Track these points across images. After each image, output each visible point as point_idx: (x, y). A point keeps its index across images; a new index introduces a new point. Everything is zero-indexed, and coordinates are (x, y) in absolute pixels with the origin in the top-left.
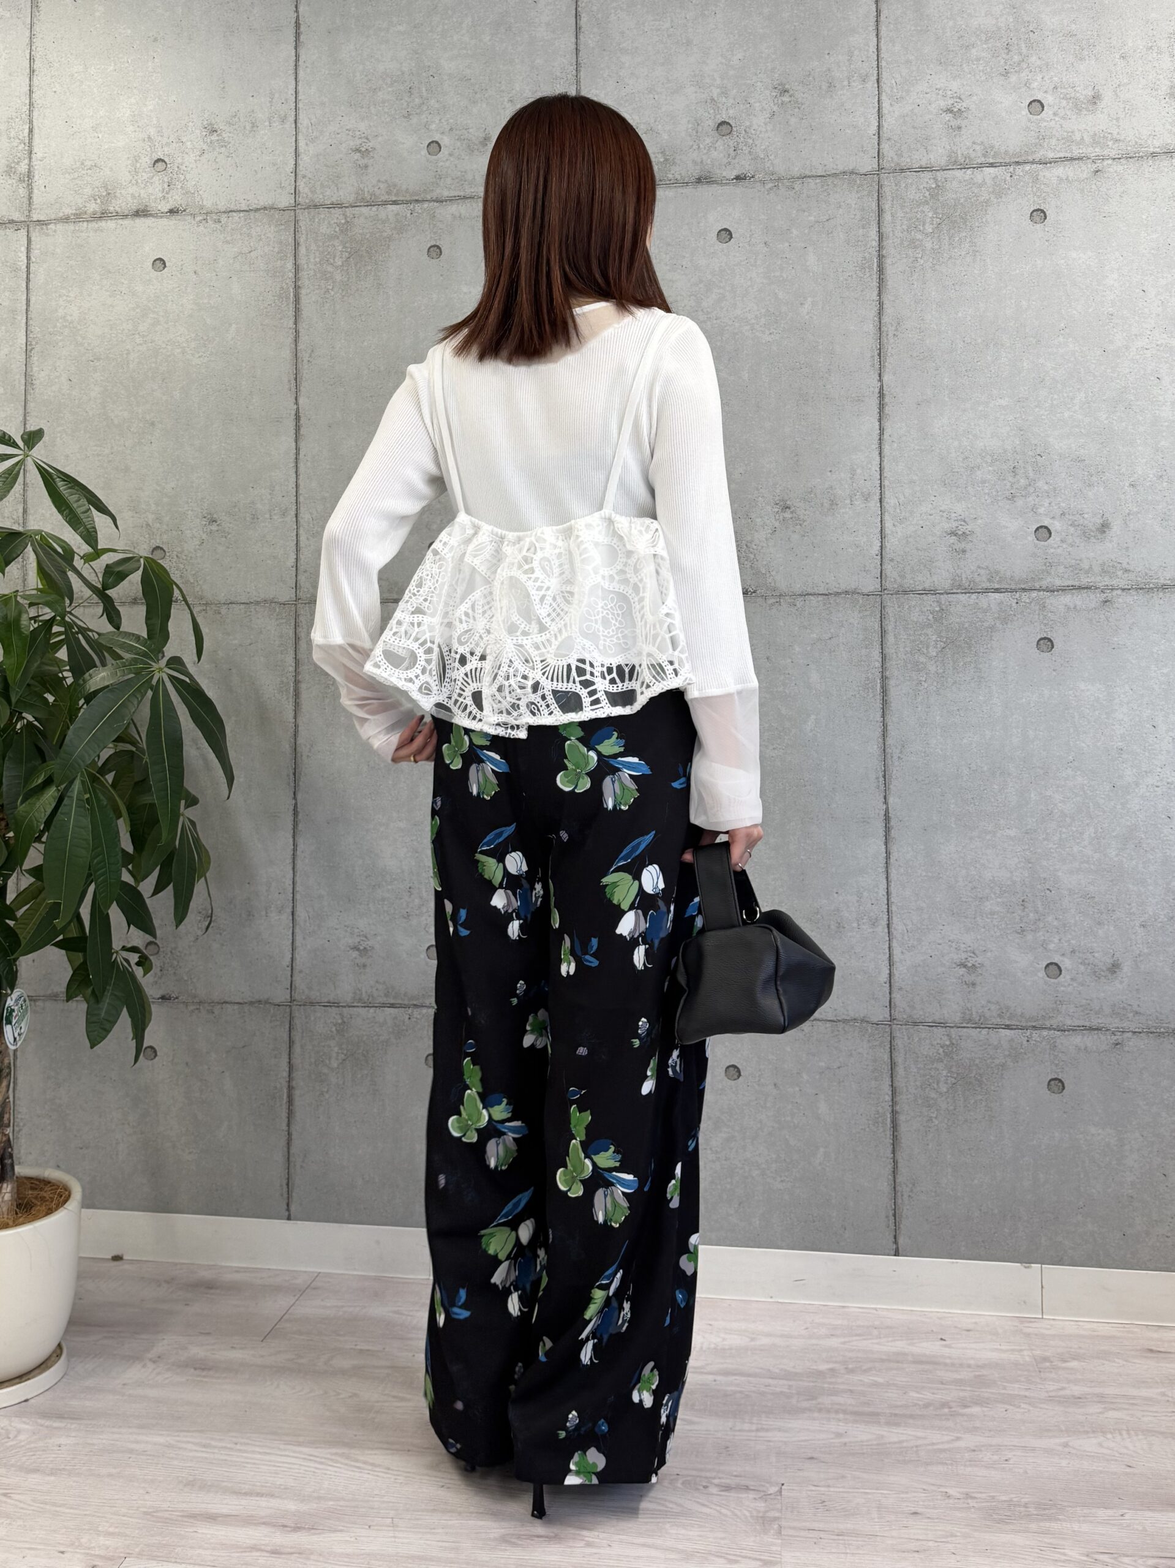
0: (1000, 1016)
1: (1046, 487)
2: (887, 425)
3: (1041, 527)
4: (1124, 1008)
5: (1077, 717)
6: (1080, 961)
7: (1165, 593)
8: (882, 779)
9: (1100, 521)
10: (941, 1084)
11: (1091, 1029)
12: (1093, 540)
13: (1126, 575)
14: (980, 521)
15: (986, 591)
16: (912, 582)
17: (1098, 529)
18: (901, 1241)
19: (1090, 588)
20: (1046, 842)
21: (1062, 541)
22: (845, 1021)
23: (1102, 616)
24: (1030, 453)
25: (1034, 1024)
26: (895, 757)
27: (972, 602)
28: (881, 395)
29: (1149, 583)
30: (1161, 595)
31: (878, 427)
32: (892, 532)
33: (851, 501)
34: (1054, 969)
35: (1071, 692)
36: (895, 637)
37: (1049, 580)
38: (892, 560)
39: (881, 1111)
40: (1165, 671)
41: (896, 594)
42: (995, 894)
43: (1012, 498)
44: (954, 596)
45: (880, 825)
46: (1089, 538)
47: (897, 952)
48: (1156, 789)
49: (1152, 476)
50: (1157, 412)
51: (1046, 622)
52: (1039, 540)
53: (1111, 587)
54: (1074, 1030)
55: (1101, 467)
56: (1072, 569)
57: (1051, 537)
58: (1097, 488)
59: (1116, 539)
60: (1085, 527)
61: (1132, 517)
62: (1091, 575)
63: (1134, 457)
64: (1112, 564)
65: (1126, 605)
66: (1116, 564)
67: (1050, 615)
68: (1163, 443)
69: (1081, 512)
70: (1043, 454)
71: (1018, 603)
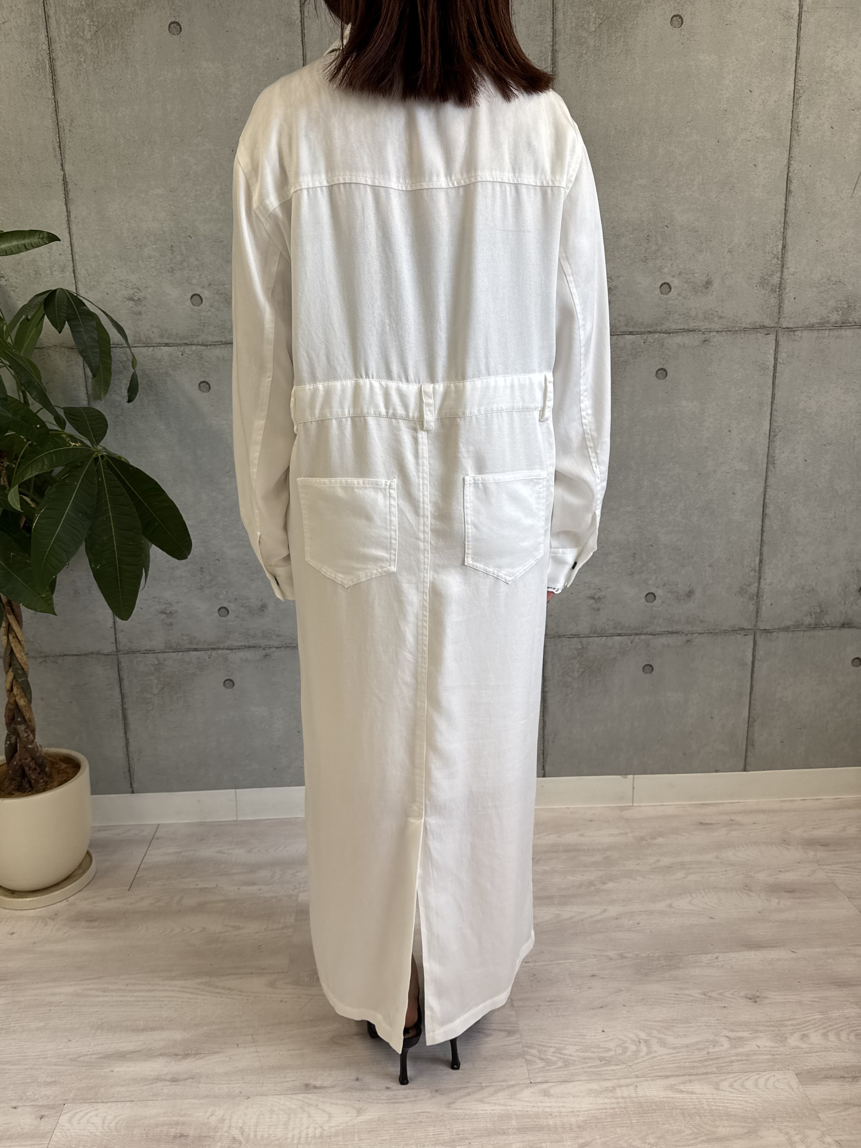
0: (614, 628)
1: (670, 252)
3: (665, 283)
4: (694, 619)
5: (678, 426)
6: (667, 590)
7: (745, 334)
9: (705, 279)
10: (575, 673)
11: (672, 633)
12: (700, 294)
13: (720, 321)
14: (622, 279)
17: (703, 285)
18: (547, 768)
19: (695, 331)
20: (652, 514)
21: (679, 295)
23: (702, 352)
24: (660, 224)
29: (735, 327)
30: (742, 335)
34: (651, 596)
35: (677, 408)
37: (668, 324)
40: (741, 391)
46: (697, 293)
48: (727, 474)
49: (743, 244)
50: (752, 193)
51: (663, 357)
52: (662, 293)
53: (709, 330)
54: (661, 634)
55: (708, 236)
56: (683, 316)
57: (670, 291)
58: (704, 253)
59: (715, 293)
60: (695, 283)
61: (727, 276)
62: (696, 321)
63: (732, 229)
64: (710, 313)
65: (718, 344)
66: (714, 312)
67: (666, 351)
68: (754, 218)
69: (692, 272)
70: (668, 225)
71: (644, 343)
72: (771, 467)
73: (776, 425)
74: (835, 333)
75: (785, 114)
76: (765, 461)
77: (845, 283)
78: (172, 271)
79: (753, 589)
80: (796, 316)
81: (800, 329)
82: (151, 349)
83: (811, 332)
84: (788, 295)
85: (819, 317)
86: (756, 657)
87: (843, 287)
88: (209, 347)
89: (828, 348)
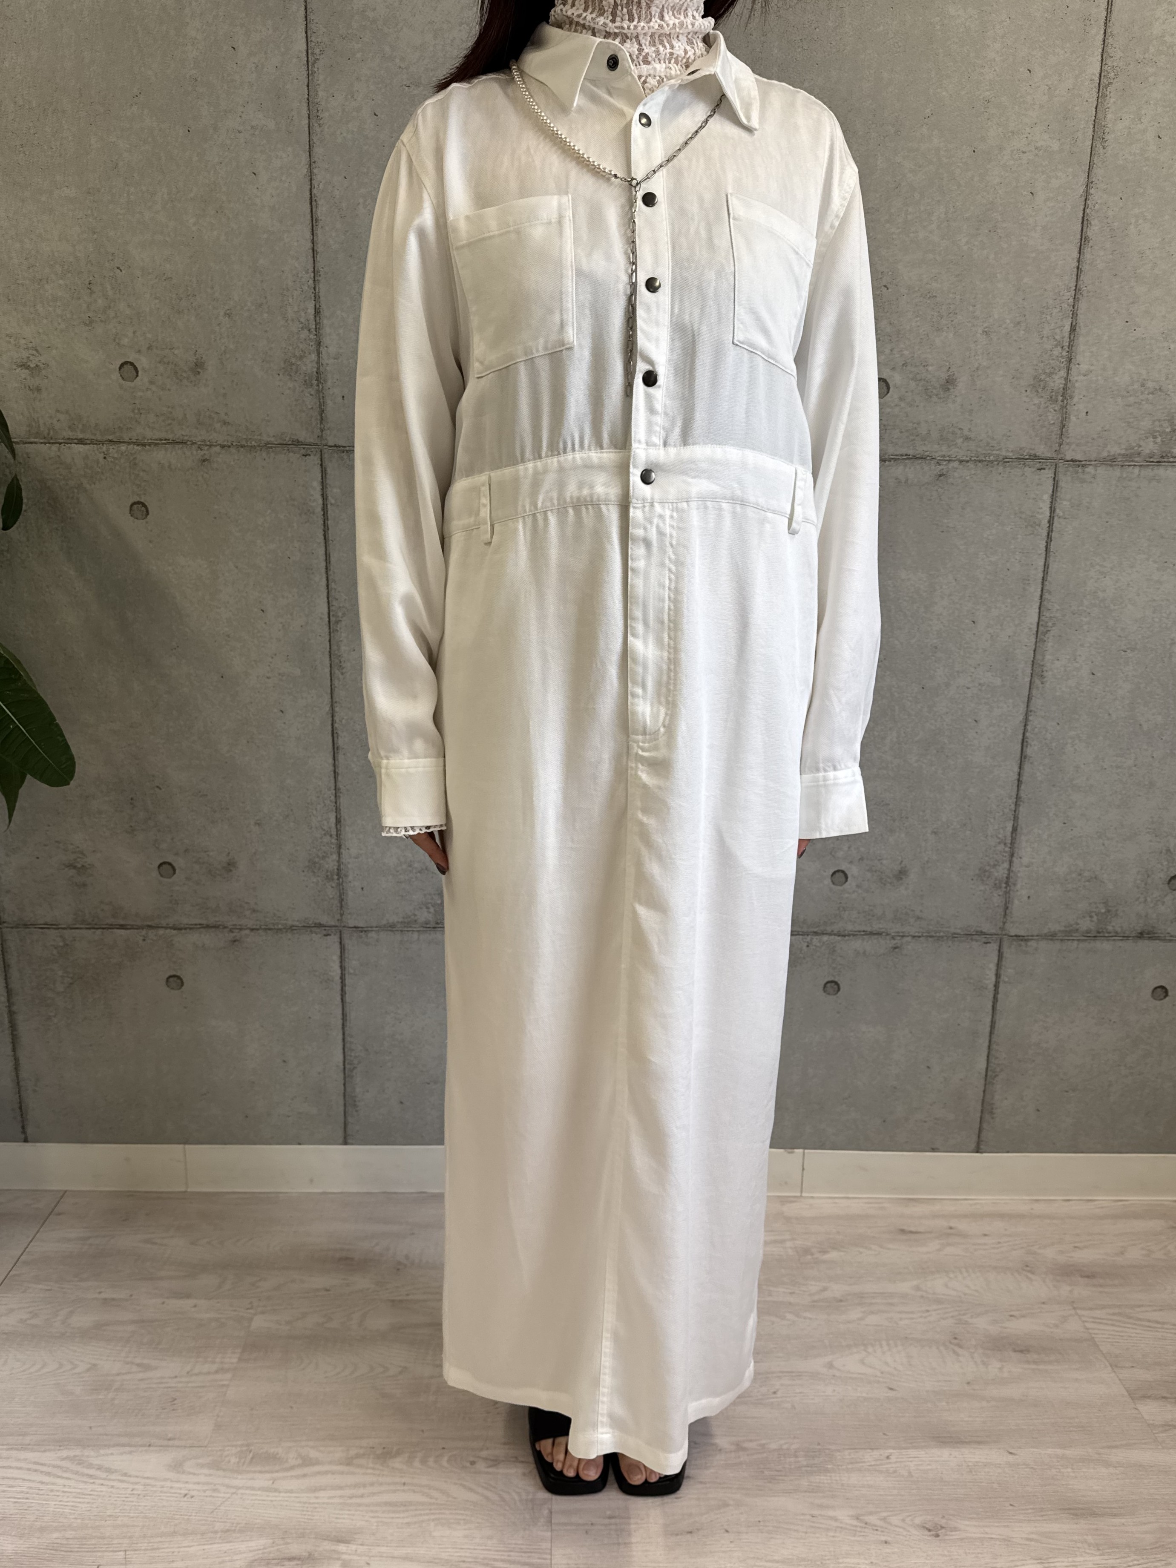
4: (906, 914)
6: (867, 868)
7: (1005, 467)
9: (944, 375)
11: (871, 934)
12: (935, 399)
13: (966, 444)
17: (941, 386)
19: (925, 458)
21: (900, 399)
23: (935, 493)
25: (815, 930)
29: (989, 455)
30: (1001, 469)
34: (840, 876)
40: (993, 559)
46: (930, 397)
48: (967, 690)
49: (1008, 321)
50: (1025, 239)
53: (948, 458)
54: (854, 935)
55: (951, 306)
56: (906, 434)
57: (888, 392)
58: (944, 334)
59: (959, 400)
60: (927, 382)
61: (980, 373)
62: (926, 442)
63: (990, 296)
64: (950, 430)
65: (961, 481)
66: (956, 430)
68: (1025, 280)
69: (924, 364)
72: (1037, 681)
73: (1048, 615)
74: (1148, 472)
75: (1084, 112)
76: (1029, 671)
77: (1169, 393)
78: (90, 323)
79: (1000, 872)
80: (1088, 442)
81: (1093, 463)
82: (55, 447)
83: (1111, 469)
84: (1075, 408)
85: (1123, 447)
86: (1002, 977)
87: (1165, 399)
88: (147, 447)
89: (1137, 496)
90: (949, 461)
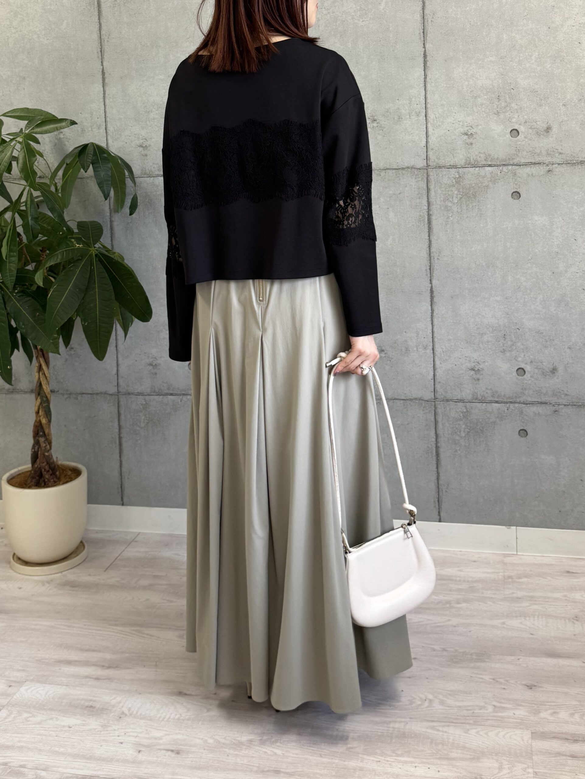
0: (492, 396)
1: (516, 107)
2: (429, 73)
3: (514, 130)
4: (559, 392)
5: (533, 235)
6: (535, 367)
7: (582, 165)
8: (428, 270)
9: (545, 126)
10: (462, 432)
11: (541, 403)
12: (542, 136)
13: (560, 156)
14: (480, 127)
15: (484, 166)
16: (443, 161)
17: (545, 130)
18: (442, 514)
19: (540, 164)
20: (516, 304)
21: (525, 137)
22: (411, 400)
23: (547, 179)
24: (507, 88)
25: (511, 400)
26: (436, 259)
27: (476, 172)
28: (425, 56)
29: (573, 160)
30: (580, 167)
31: (423, 74)
32: (432, 133)
33: (410, 116)
34: (521, 371)
35: (530, 222)
36: (435, 192)
37: (518, 159)
38: (432, 149)
39: (430, 446)
41: (435, 168)
42: (489, 331)
43: (498, 113)
44: (467, 169)
45: (428, 295)
46: (540, 136)
47: (438, 362)
48: (576, 274)
49: (575, 99)
50: (579, 62)
51: (516, 183)
52: (512, 137)
54: (532, 403)
55: (546, 95)
56: (530, 153)
57: (519, 135)
58: (544, 107)
59: (554, 136)
60: (538, 129)
61: (564, 123)
62: (540, 156)
63: (565, 89)
64: (552, 150)
65: (560, 173)
66: (555, 150)
67: (518, 179)
68: (582, 80)
69: (535, 121)
70: (514, 88)
71: (501, 172)
82: (152, 178)
90: (553, 164)
